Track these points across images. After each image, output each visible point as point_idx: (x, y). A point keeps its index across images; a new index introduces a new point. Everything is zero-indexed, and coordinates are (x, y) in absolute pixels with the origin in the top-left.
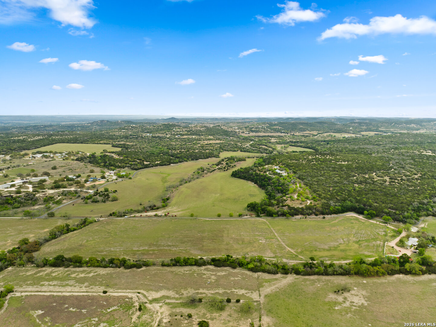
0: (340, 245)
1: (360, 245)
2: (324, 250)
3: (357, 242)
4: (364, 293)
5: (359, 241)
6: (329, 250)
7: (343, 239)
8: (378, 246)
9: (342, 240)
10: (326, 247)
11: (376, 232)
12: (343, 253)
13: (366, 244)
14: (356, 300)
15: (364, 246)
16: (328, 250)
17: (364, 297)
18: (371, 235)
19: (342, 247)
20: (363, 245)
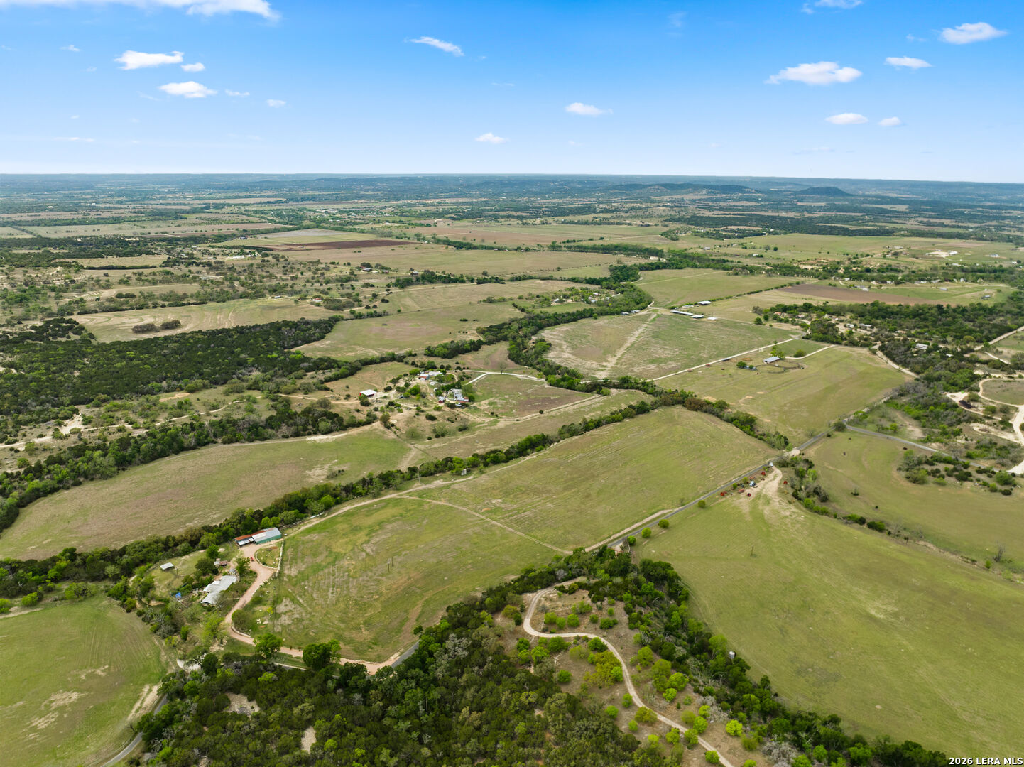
0: (367, 538)
1: (331, 552)
2: (389, 521)
3: (337, 557)
4: (311, 480)
5: (333, 563)
6: (381, 524)
7: (368, 554)
8: (294, 560)
9: (368, 550)
10: (388, 527)
11: (300, 605)
12: (355, 524)
13: (319, 560)
14: (318, 472)
15: (321, 553)
16: (383, 522)
17: (310, 477)
18: (310, 590)
19: (361, 537)
20: (325, 554)
